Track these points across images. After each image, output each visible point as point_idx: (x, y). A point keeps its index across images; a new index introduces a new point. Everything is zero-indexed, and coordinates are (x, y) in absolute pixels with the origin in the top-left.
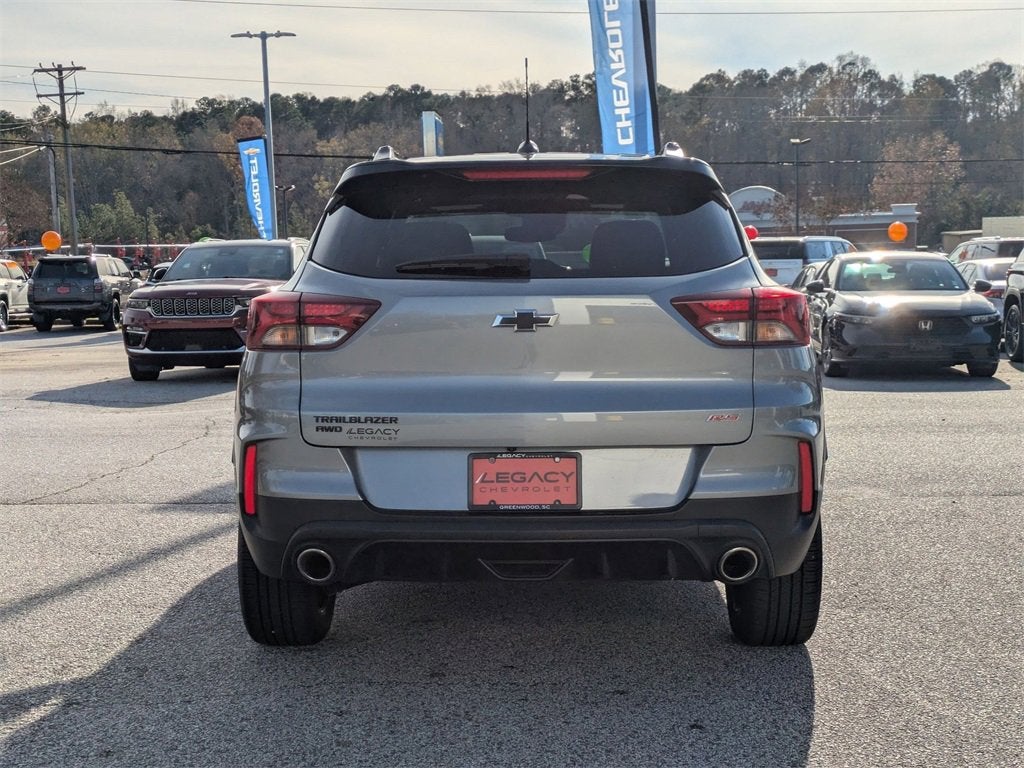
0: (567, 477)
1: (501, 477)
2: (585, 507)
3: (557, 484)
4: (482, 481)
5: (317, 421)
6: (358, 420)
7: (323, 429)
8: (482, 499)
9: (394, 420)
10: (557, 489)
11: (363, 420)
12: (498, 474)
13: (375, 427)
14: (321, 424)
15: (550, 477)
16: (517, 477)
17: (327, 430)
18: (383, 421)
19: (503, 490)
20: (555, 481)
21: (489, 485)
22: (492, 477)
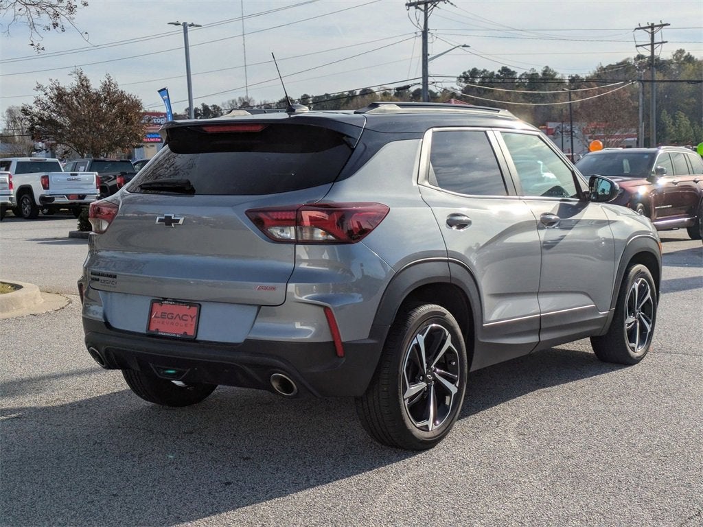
0: (192, 318)
1: (163, 315)
2: (199, 338)
3: (186, 322)
4: (155, 316)
5: (92, 274)
7: (94, 279)
8: (153, 328)
10: (186, 325)
11: (105, 275)
12: (162, 313)
13: (109, 280)
14: (93, 276)
15: (185, 318)
16: (170, 316)
18: (112, 276)
19: (163, 323)
20: (186, 320)
21: (157, 319)
22: (159, 315)
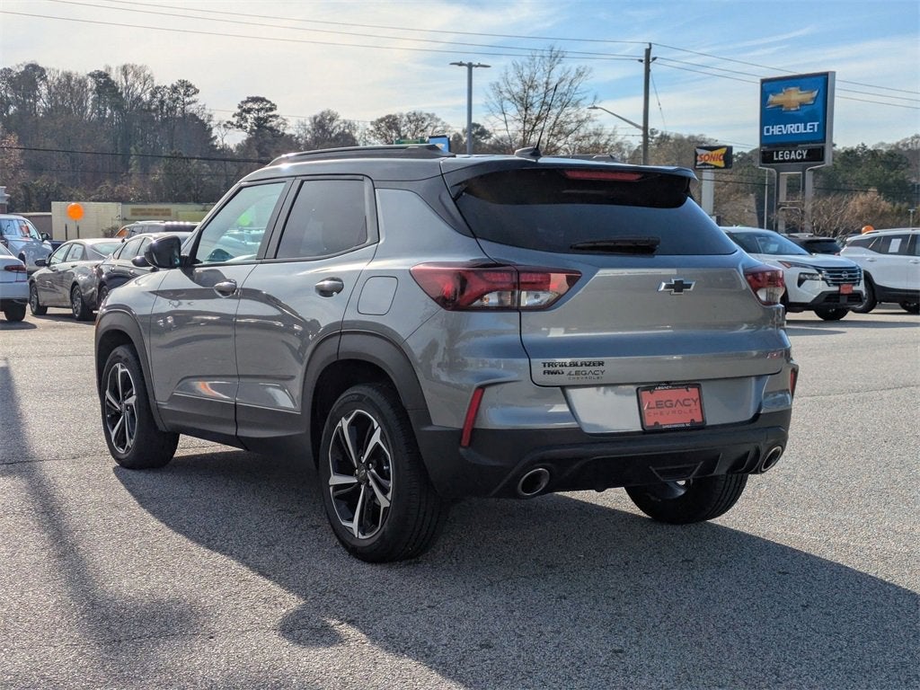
0: (694, 402)
1: (659, 404)
2: (708, 424)
3: (690, 408)
4: (648, 408)
5: (545, 366)
6: (576, 365)
7: (549, 372)
8: (650, 422)
9: (601, 364)
10: (691, 411)
11: (579, 364)
12: (657, 402)
13: (588, 369)
14: (547, 368)
15: (686, 403)
16: (668, 404)
17: (552, 373)
18: (594, 365)
19: (661, 414)
20: (690, 405)
21: (652, 411)
22: (653, 405)
